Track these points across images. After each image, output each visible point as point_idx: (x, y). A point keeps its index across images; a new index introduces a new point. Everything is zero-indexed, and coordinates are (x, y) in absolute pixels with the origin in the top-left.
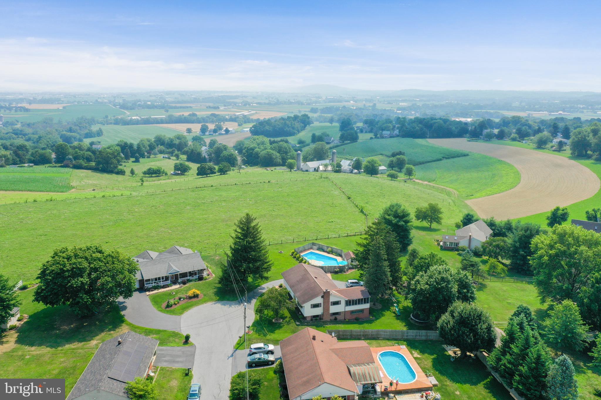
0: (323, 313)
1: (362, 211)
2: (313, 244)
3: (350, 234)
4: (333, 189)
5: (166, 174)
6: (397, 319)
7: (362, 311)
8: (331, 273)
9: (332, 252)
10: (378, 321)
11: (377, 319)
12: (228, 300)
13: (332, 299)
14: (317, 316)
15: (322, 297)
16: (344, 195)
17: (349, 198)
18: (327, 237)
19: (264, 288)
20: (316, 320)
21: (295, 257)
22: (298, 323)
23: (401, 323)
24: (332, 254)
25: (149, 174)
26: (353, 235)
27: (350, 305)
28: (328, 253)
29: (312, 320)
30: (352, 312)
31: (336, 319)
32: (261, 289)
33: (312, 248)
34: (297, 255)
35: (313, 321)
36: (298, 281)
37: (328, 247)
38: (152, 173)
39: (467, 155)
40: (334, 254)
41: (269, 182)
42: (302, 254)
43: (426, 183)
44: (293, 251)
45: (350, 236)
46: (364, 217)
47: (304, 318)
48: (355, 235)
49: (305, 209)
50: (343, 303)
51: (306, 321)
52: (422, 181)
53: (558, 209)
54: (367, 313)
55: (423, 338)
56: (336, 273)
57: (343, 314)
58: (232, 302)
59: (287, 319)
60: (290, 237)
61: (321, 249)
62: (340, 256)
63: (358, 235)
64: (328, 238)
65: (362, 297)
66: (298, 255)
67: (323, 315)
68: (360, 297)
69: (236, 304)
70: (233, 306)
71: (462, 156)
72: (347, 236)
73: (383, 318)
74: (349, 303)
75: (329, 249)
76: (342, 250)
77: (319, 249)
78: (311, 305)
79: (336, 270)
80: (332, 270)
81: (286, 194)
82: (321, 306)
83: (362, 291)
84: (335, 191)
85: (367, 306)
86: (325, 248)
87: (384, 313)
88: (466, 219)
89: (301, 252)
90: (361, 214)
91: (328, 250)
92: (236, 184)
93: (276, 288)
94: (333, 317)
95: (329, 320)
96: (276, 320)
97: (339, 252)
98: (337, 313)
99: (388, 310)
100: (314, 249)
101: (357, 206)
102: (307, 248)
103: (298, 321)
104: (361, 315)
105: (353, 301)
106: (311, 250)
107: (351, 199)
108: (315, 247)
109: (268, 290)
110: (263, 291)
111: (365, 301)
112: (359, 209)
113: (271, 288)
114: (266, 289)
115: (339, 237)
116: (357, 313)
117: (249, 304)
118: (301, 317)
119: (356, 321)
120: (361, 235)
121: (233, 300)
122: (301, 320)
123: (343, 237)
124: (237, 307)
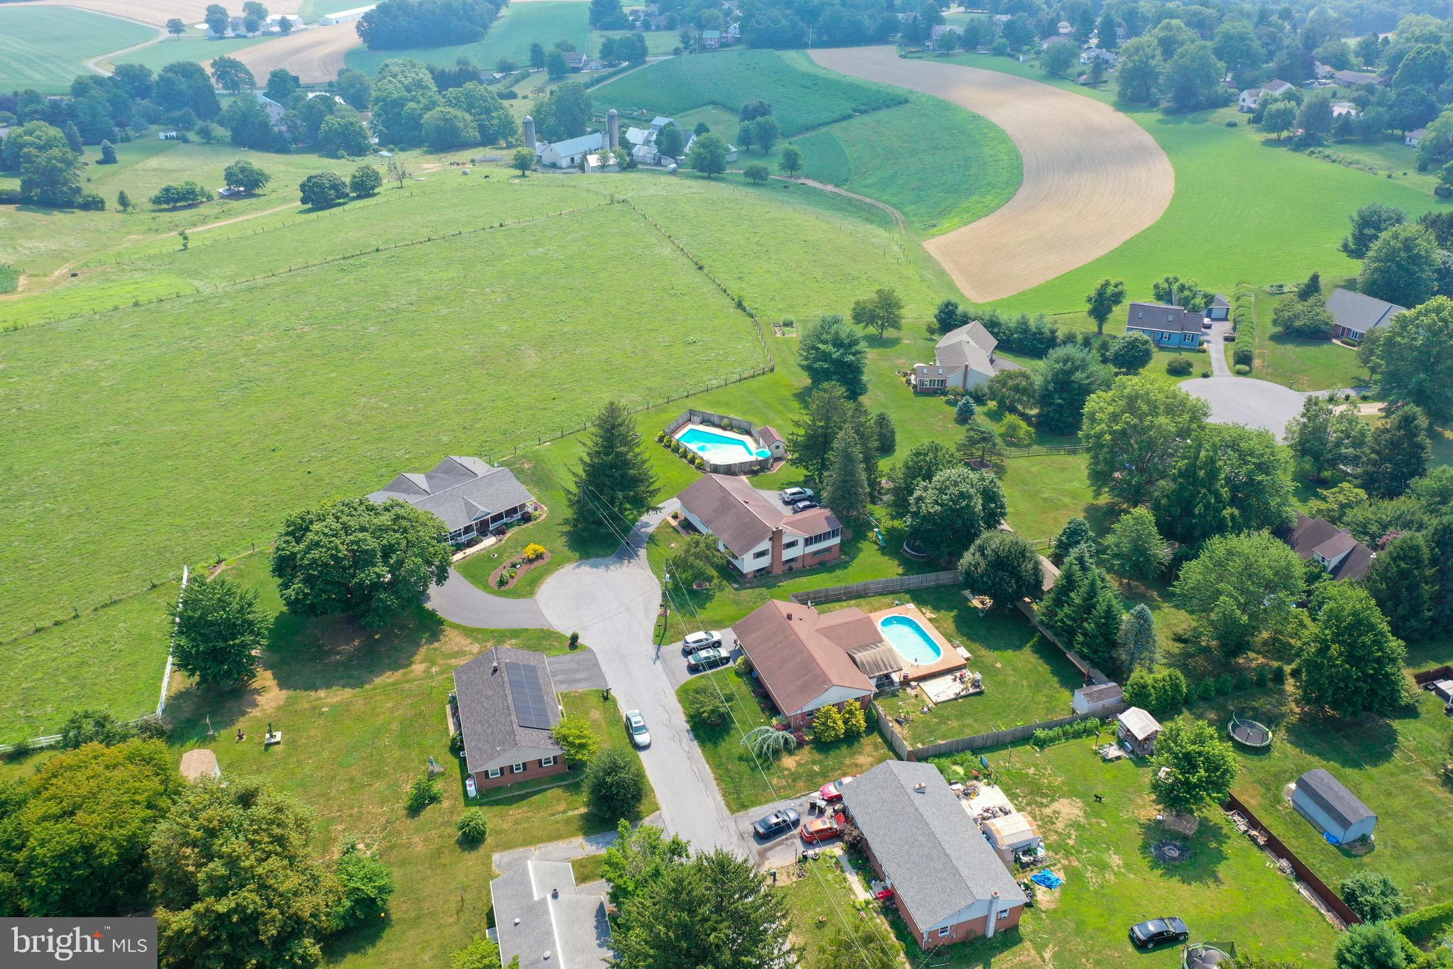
0: (772, 563)
1: (740, 305)
2: (692, 413)
3: (744, 375)
5: (210, 198)
6: (884, 554)
7: (829, 549)
8: (745, 474)
9: (730, 427)
10: (855, 561)
11: (853, 559)
12: (597, 556)
13: (786, 540)
14: (763, 569)
15: (770, 539)
16: (686, 260)
17: (701, 268)
18: (703, 386)
19: (647, 525)
20: (762, 575)
21: (669, 447)
22: (736, 586)
23: (891, 562)
24: (731, 430)
25: (167, 202)
26: (750, 377)
27: (811, 544)
28: (724, 428)
30: (815, 553)
31: (791, 569)
32: (643, 526)
33: (690, 421)
34: (670, 439)
35: (758, 578)
36: (715, 511)
37: (722, 418)
38: (176, 201)
39: (906, 101)
40: (735, 430)
41: (501, 225)
42: (677, 436)
43: (830, 188)
44: (661, 433)
45: (746, 379)
46: (749, 320)
47: (742, 575)
48: (753, 377)
50: (801, 543)
51: (747, 579)
52: (820, 181)
53: (1107, 284)
54: (836, 552)
55: (932, 584)
56: (754, 473)
57: (802, 560)
58: (606, 560)
59: (716, 581)
61: (706, 421)
62: (749, 433)
63: (758, 375)
64: (707, 390)
65: (830, 530)
66: (674, 442)
67: (772, 565)
68: (827, 529)
69: (614, 563)
70: (612, 568)
71: (895, 105)
72: (740, 381)
73: (861, 555)
74: (808, 542)
75: (725, 422)
76: (749, 422)
77: (703, 422)
78: (754, 554)
79: (755, 468)
80: (747, 469)
81: (562, 266)
82: (768, 554)
83: (827, 518)
84: (663, 248)
85: (837, 540)
86: (717, 421)
87: (860, 545)
88: (944, 312)
89: (674, 431)
90: (739, 311)
91: (722, 424)
92: (429, 240)
93: (668, 522)
94: (787, 566)
95: (780, 572)
96: (699, 585)
97: (745, 425)
98: (792, 560)
99: (865, 540)
100: (693, 423)
101: (725, 291)
102: (681, 422)
103: (736, 582)
104: (827, 556)
105: (816, 537)
106: (690, 426)
107: (706, 271)
108: (695, 418)
109: (658, 528)
110: (650, 530)
111: (833, 534)
112: (733, 299)
113: (661, 524)
114: (652, 525)
115: (727, 385)
116: (822, 554)
117: (638, 560)
118: (737, 574)
119: (821, 567)
120: (763, 373)
121: (604, 554)
122: (740, 580)
123: (735, 384)
124: (619, 569)
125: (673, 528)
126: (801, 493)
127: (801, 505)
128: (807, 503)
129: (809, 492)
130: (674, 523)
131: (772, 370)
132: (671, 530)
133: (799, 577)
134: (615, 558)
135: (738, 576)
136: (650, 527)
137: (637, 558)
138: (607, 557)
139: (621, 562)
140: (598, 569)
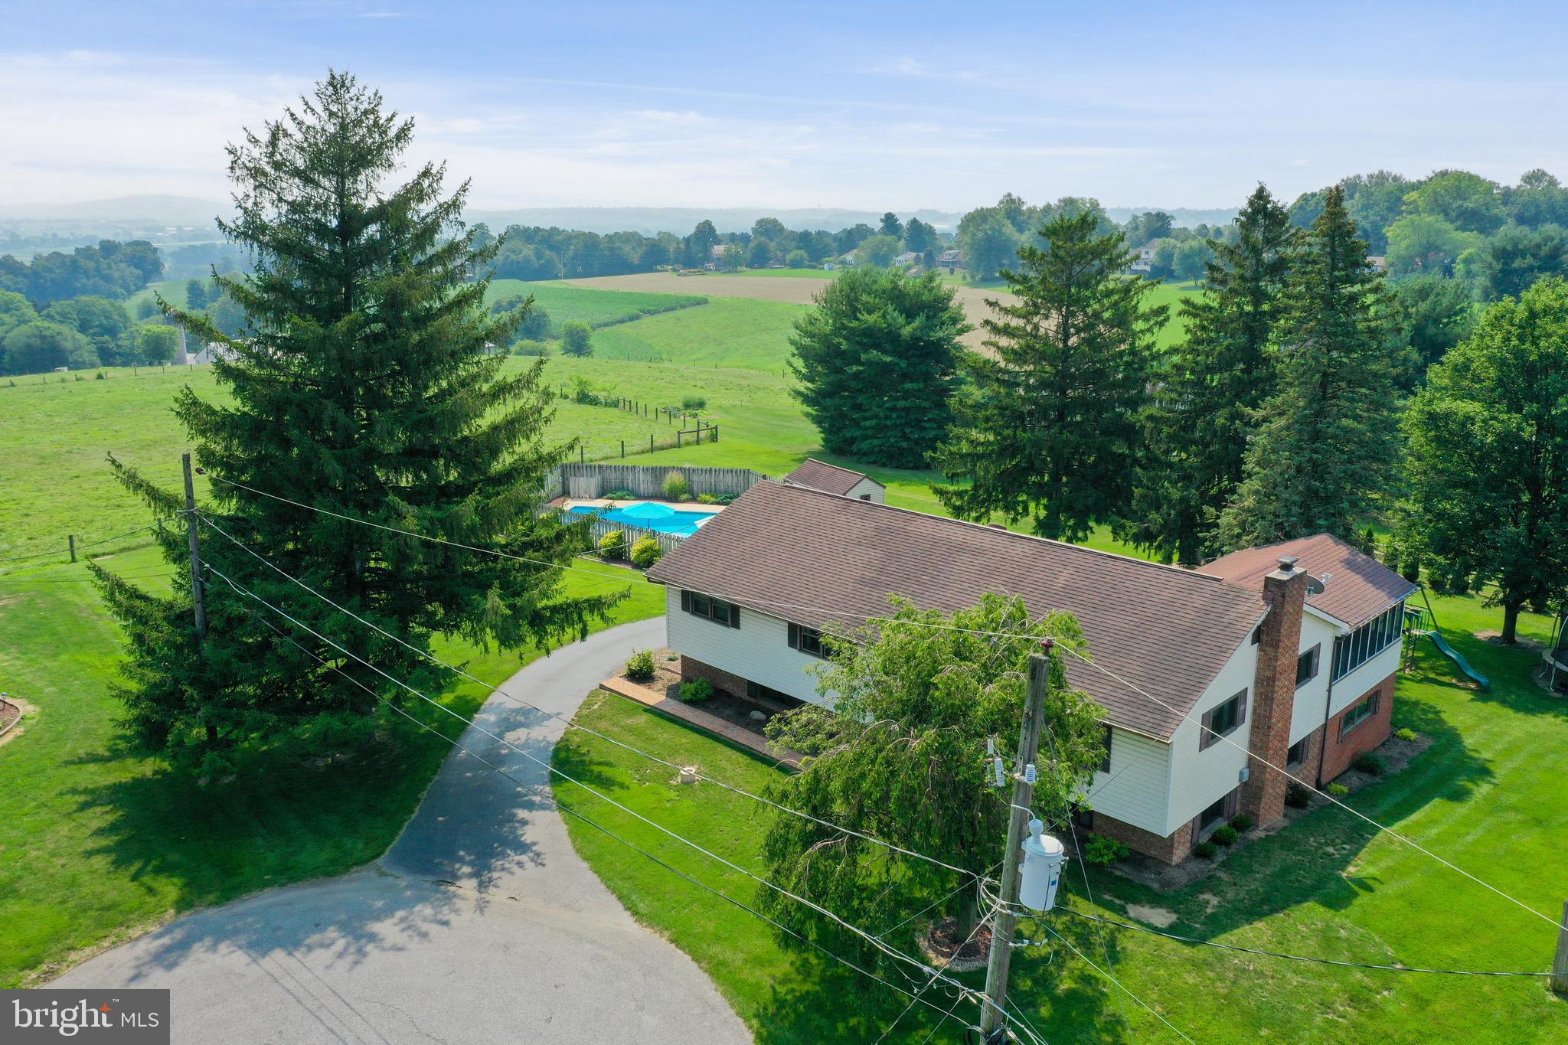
0: (1251, 768)
2: (566, 472)
3: (658, 442)
7: (1371, 702)
9: (686, 493)
10: (1468, 742)
11: (1448, 736)
14: (1219, 806)
15: (1257, 634)
22: (1156, 915)
24: (694, 499)
26: (672, 446)
27: (1344, 669)
28: (673, 497)
29: (1200, 853)
30: (1345, 720)
32: (511, 724)
33: (565, 494)
37: (658, 473)
39: (705, 301)
40: (703, 496)
41: (99, 377)
45: (662, 448)
48: (678, 446)
50: (1324, 662)
51: (1179, 876)
54: (1386, 710)
57: (1319, 750)
61: (615, 487)
63: (688, 444)
65: (1389, 603)
71: (692, 305)
72: (652, 450)
73: (1453, 721)
74: (1342, 654)
75: (674, 479)
77: (606, 491)
78: (1205, 720)
82: (1242, 721)
85: (1393, 659)
86: (644, 483)
91: (666, 486)
93: (618, 698)
95: (1279, 818)
100: (580, 498)
103: (1137, 892)
106: (571, 503)
108: (582, 484)
109: (585, 720)
110: (552, 733)
112: (566, 397)
113: (587, 704)
114: (548, 717)
115: (623, 456)
116: (1358, 722)
117: (529, 865)
118: (1112, 856)
119: (1378, 779)
120: (698, 442)
121: (333, 861)
122: (1148, 889)
123: (644, 456)
124: (434, 929)
125: (656, 712)
130: (646, 695)
131: (714, 438)
132: (643, 719)
134: (397, 873)
135: (1118, 873)
136: (546, 723)
137: (524, 858)
138: (346, 877)
139: (437, 892)
140: (303, 949)
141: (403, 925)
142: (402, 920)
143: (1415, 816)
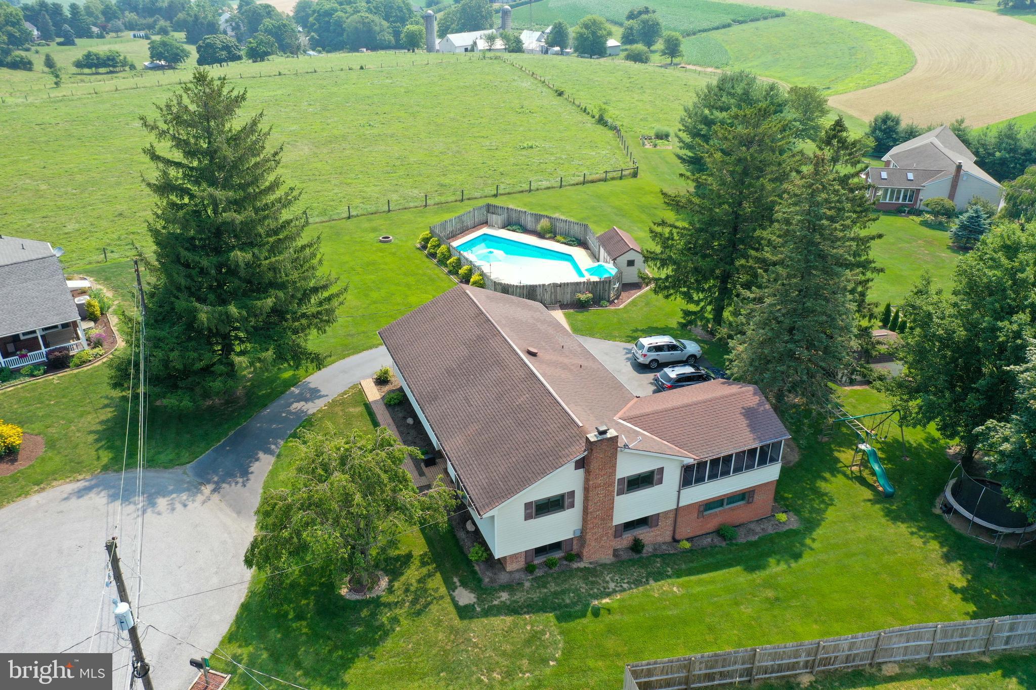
0: (583, 531)
1: (601, 121)
2: (490, 209)
3: (589, 178)
4: (516, 78)
5: (132, 67)
6: (894, 517)
7: (745, 496)
8: (563, 306)
9: (550, 233)
10: (819, 532)
11: (811, 525)
13: (626, 468)
14: (556, 546)
15: (581, 464)
16: (544, 89)
17: (561, 94)
18: (527, 188)
19: (314, 394)
20: (550, 565)
21: (433, 255)
22: (465, 597)
23: (917, 542)
24: (553, 238)
26: (600, 180)
27: (700, 480)
28: (541, 235)
29: (529, 568)
30: (708, 507)
31: (637, 546)
32: (301, 398)
33: (486, 223)
34: (439, 246)
35: (539, 573)
36: (450, 372)
37: (538, 217)
38: (97, 66)
39: (783, 15)
40: (558, 237)
41: (362, 68)
42: (455, 244)
43: (709, 70)
44: (426, 233)
45: (592, 182)
46: (611, 134)
48: (605, 180)
49: (452, 120)
50: (672, 476)
51: (503, 578)
52: (700, 66)
54: (764, 501)
56: (581, 306)
57: (670, 522)
58: (163, 478)
59: (412, 574)
60: (416, 191)
61: (513, 223)
62: (582, 244)
63: (613, 179)
64: (530, 191)
65: (757, 445)
66: (443, 248)
67: (581, 538)
68: (748, 441)
71: (772, 17)
72: (584, 183)
73: (831, 514)
74: (694, 474)
75: (544, 223)
76: (586, 226)
77: (507, 225)
78: (528, 506)
79: (583, 297)
80: (567, 298)
81: (403, 90)
82: (572, 505)
83: (749, 413)
84: (522, 82)
85: (771, 473)
86: (529, 223)
87: (822, 485)
88: (880, 130)
89: (454, 236)
90: (600, 127)
91: (539, 228)
92: (280, 74)
93: (361, 392)
94: (627, 538)
95: (607, 557)
96: (357, 585)
97: (576, 230)
98: (643, 522)
99: (834, 471)
100: (492, 226)
101: (585, 110)
102: (469, 223)
103: (472, 581)
104: (740, 513)
105: (715, 462)
106: (485, 230)
107: (566, 96)
108: (494, 218)
109: (333, 404)
111: (763, 456)
112: (594, 117)
113: (345, 393)
114: (324, 396)
115: (561, 187)
116: (726, 507)
117: (240, 485)
118: (476, 558)
119: (724, 544)
120: (621, 178)
121: (171, 461)
122: (480, 581)
123: (573, 187)
124: (179, 506)
125: (368, 407)
126: (672, 348)
127: (673, 373)
128: (688, 370)
129: (692, 348)
130: (373, 394)
131: (635, 175)
132: (359, 409)
133: (659, 576)
134: (190, 474)
135: (477, 568)
136: (316, 401)
137: (240, 480)
138: (171, 470)
139: (196, 488)
140: (127, 503)
141: (170, 502)
142: (172, 499)
143: (704, 576)
